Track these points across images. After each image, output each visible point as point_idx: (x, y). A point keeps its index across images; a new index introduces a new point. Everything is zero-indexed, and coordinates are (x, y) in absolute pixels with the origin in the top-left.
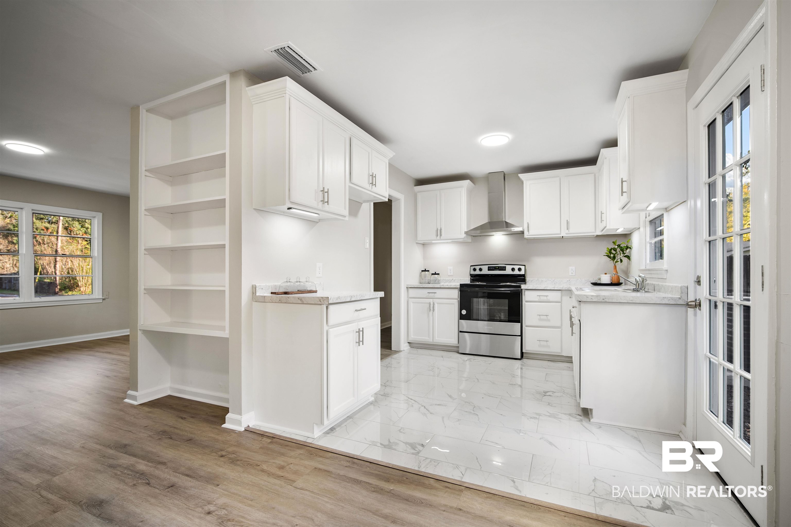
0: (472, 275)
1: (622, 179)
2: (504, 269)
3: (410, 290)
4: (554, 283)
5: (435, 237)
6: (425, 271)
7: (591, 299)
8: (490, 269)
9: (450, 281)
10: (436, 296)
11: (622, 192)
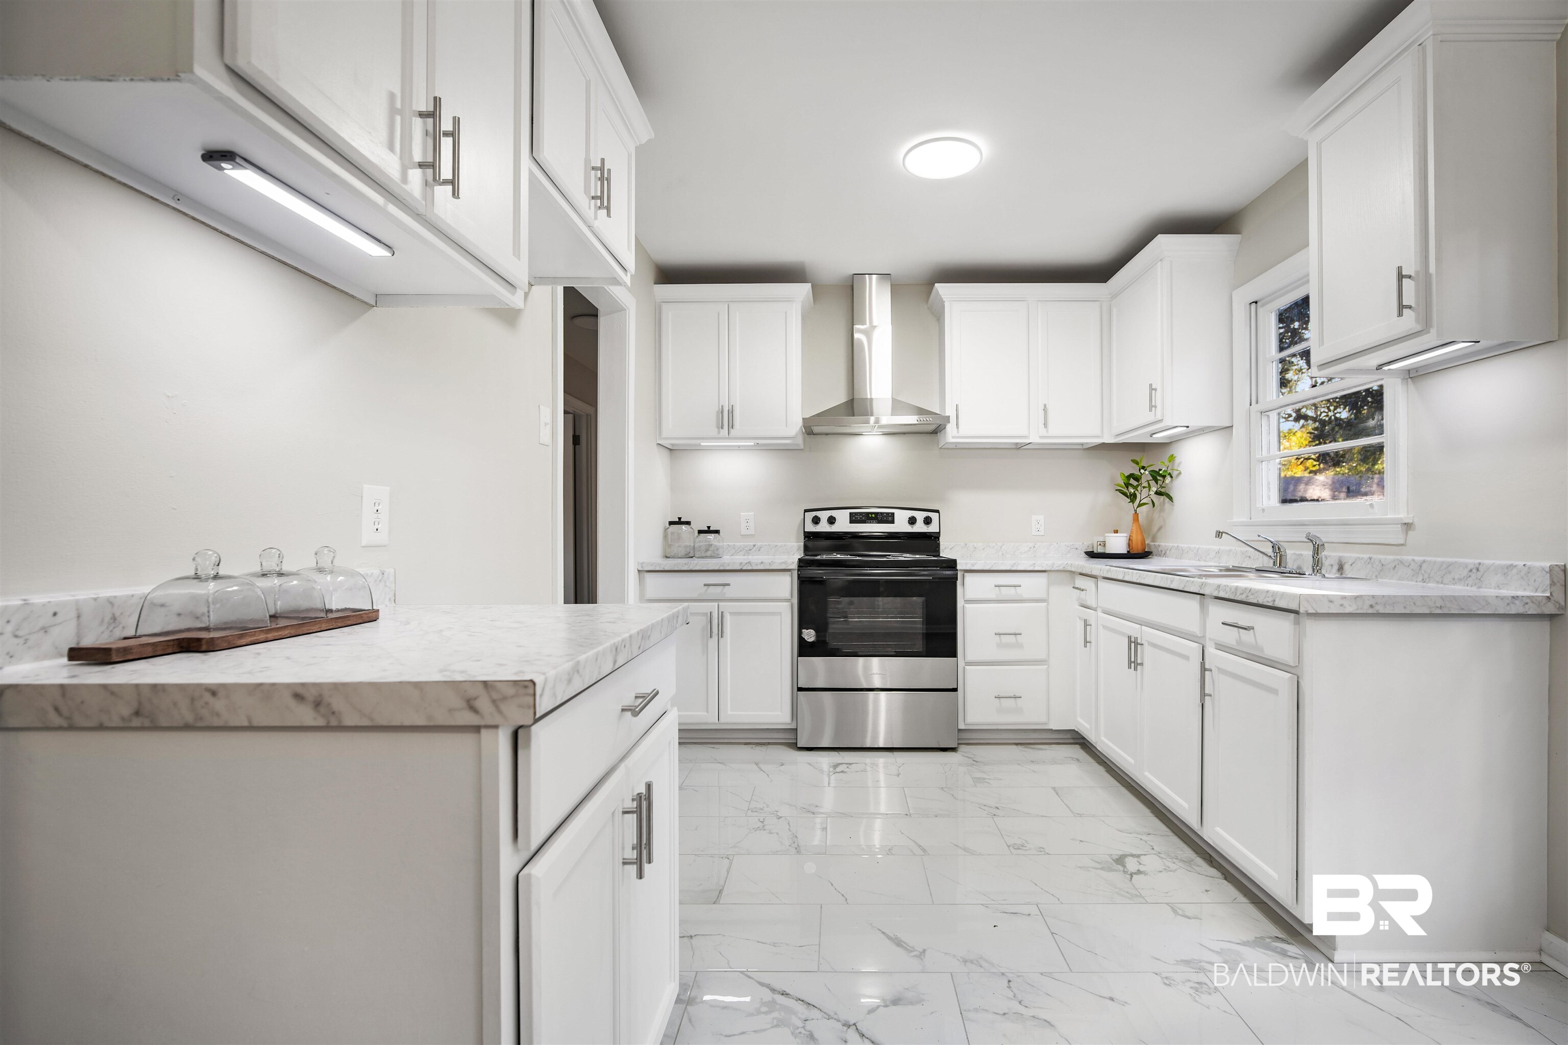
0: (809, 536)
1: (1400, 269)
2: (888, 519)
3: (650, 579)
4: (1001, 553)
5: (714, 431)
6: (680, 522)
7: (1342, 605)
8: (854, 519)
9: (749, 551)
10: (729, 592)
11: (1401, 307)
